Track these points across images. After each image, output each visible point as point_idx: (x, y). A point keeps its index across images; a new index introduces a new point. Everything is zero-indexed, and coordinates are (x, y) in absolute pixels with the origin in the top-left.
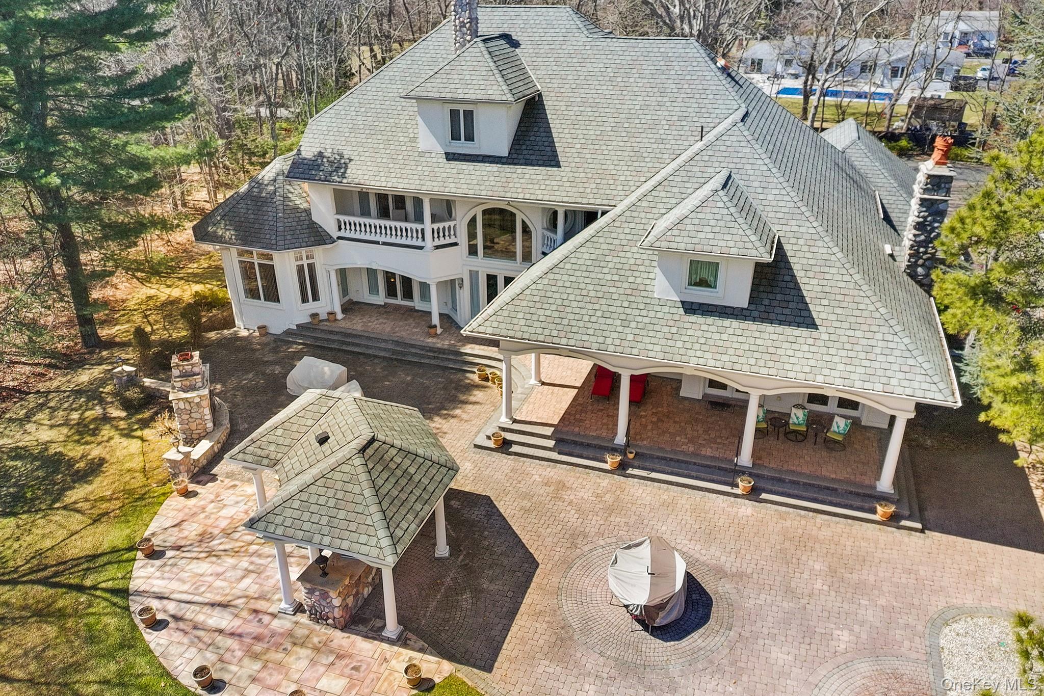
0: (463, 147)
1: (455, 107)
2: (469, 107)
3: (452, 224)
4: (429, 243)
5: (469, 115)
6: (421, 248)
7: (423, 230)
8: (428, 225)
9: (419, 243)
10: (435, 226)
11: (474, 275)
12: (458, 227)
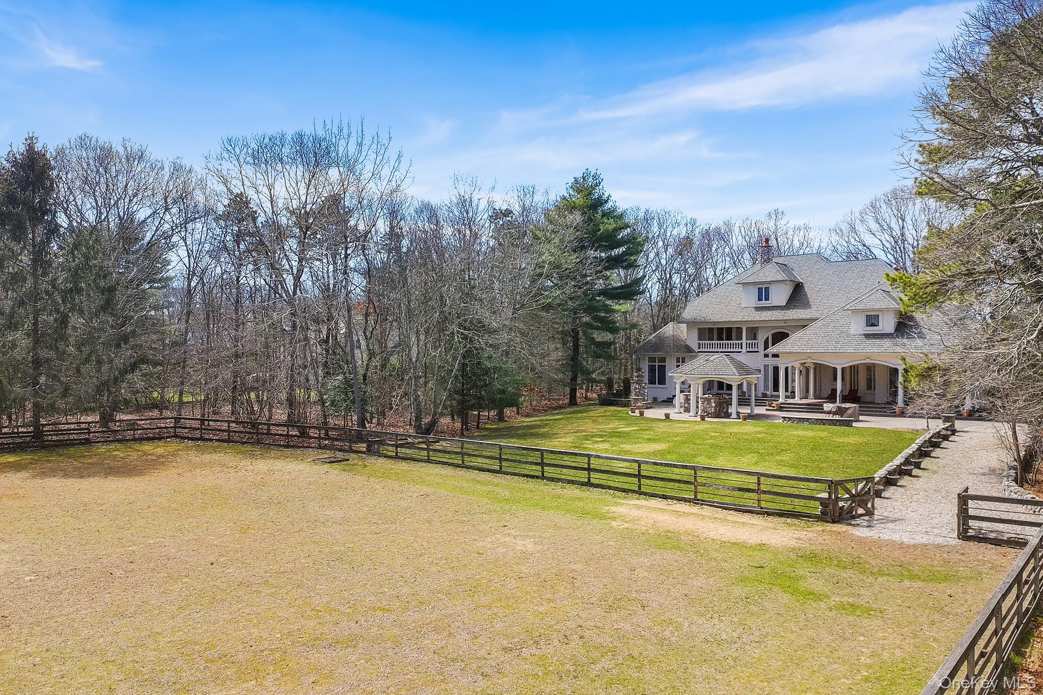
0: (764, 303)
1: (760, 286)
2: (766, 286)
3: (756, 341)
4: (744, 350)
5: (767, 289)
6: (740, 352)
7: (742, 343)
8: (744, 341)
9: (740, 350)
10: (748, 342)
11: (766, 367)
12: (759, 343)
